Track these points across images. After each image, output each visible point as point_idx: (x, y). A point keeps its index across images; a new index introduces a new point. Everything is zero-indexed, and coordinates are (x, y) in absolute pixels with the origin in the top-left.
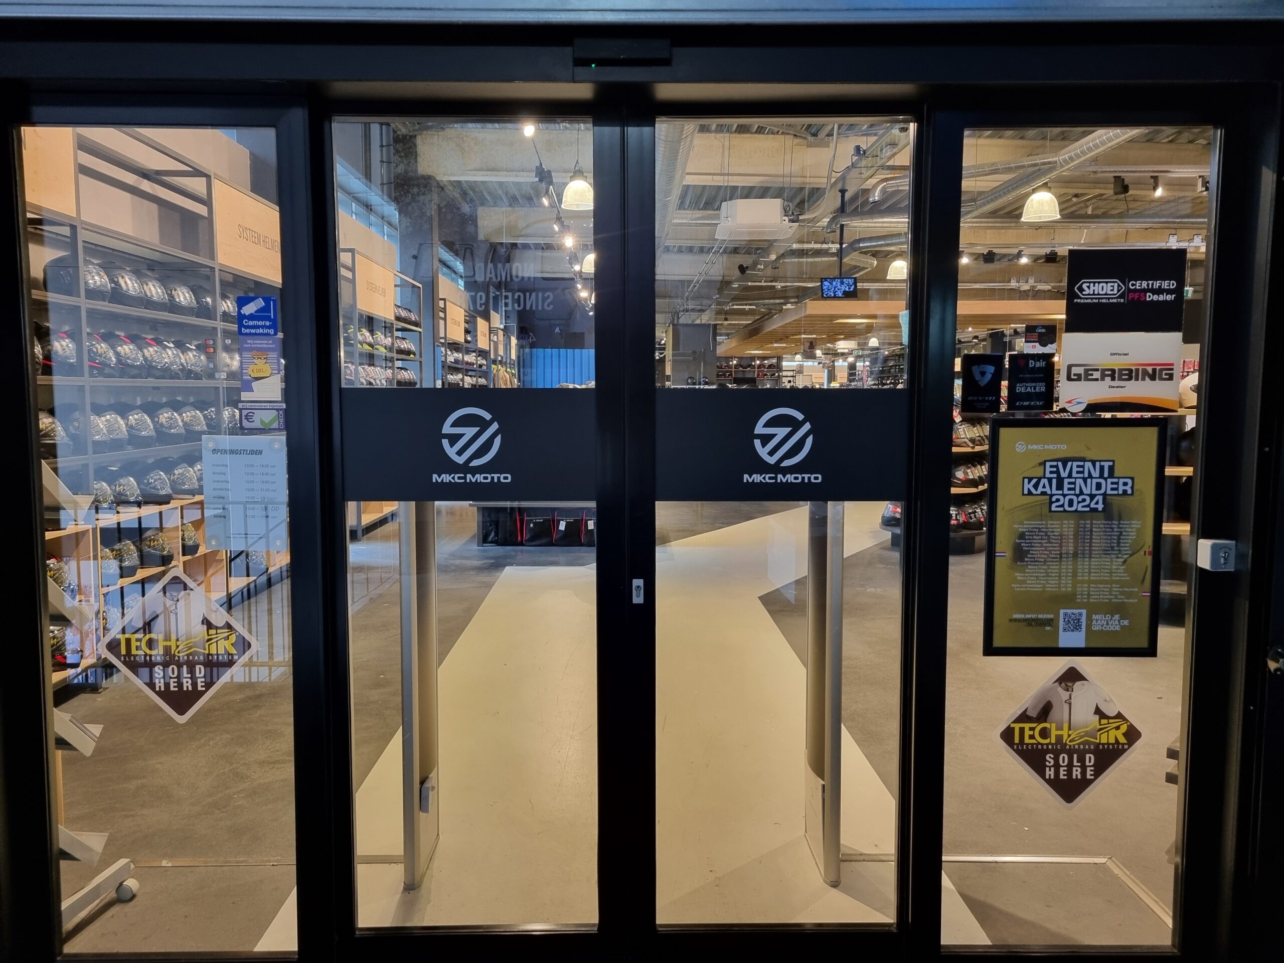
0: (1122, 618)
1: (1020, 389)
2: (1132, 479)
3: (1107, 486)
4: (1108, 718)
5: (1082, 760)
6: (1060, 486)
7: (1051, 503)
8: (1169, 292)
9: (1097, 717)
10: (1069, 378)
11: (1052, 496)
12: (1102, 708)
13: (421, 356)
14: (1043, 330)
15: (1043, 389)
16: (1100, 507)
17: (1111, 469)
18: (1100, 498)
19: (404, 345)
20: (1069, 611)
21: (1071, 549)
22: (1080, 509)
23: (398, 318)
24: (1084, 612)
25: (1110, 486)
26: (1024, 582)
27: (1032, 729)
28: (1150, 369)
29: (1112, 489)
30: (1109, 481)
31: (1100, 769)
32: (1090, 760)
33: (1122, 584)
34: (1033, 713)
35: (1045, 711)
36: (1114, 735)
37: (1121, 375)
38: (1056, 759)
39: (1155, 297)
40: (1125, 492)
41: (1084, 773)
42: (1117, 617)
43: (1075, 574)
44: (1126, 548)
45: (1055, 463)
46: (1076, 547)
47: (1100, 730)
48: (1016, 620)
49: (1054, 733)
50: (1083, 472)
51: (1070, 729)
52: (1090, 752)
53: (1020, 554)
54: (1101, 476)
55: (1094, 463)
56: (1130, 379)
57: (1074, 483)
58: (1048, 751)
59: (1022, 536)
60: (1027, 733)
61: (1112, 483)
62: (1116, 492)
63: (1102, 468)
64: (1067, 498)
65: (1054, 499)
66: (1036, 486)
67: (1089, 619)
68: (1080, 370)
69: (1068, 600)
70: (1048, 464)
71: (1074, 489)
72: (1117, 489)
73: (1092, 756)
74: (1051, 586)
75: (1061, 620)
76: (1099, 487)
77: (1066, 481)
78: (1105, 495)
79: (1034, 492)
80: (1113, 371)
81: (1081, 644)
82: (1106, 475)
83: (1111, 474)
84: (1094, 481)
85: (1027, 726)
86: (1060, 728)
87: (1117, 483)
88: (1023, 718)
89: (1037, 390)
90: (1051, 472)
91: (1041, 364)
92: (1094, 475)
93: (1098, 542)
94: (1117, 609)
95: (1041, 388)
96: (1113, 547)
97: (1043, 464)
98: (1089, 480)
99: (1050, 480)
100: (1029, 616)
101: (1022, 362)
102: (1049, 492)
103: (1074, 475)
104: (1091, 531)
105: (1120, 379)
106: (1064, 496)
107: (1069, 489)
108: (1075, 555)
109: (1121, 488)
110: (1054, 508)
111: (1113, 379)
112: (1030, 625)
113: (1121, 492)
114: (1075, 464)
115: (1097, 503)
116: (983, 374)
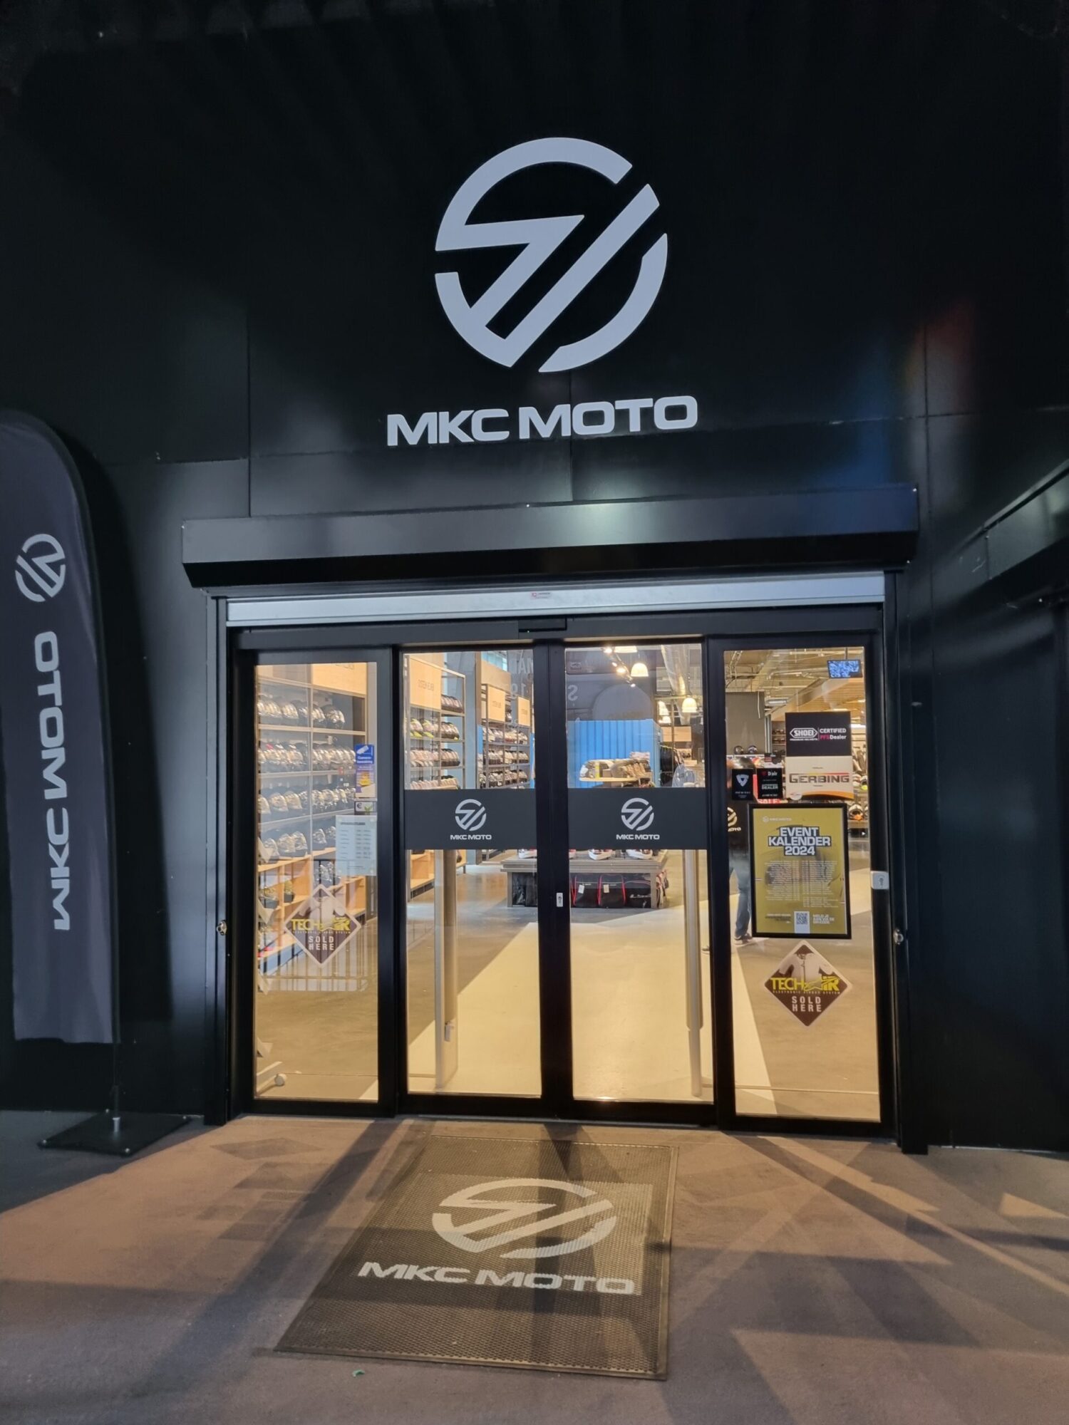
0: (830, 916)
1: (764, 787)
2: (830, 837)
3: (816, 841)
4: (827, 975)
5: (813, 1000)
6: (789, 841)
7: (785, 850)
8: (842, 734)
9: (821, 975)
10: (791, 781)
11: (785, 846)
12: (824, 970)
13: (464, 738)
14: (774, 756)
15: (777, 787)
16: (813, 853)
17: (818, 831)
18: (813, 848)
19: (449, 730)
20: (800, 912)
21: (798, 877)
22: (801, 854)
23: (444, 707)
24: (808, 913)
25: (818, 841)
26: (772, 895)
27: (783, 981)
28: (836, 776)
29: (819, 843)
30: (817, 838)
31: (824, 1006)
32: (818, 1000)
33: (829, 897)
34: (783, 972)
35: (790, 972)
36: (830, 986)
37: (819, 779)
38: (798, 999)
39: (835, 737)
40: (826, 845)
41: (815, 1008)
42: (827, 916)
43: (801, 892)
44: (830, 876)
45: (785, 828)
46: (801, 876)
47: (823, 982)
48: (769, 917)
49: (796, 984)
50: (801, 833)
51: (805, 981)
52: (817, 995)
53: (769, 880)
54: (812, 835)
55: (807, 828)
56: (825, 781)
57: (797, 840)
58: (793, 995)
59: (769, 869)
60: (780, 983)
61: (819, 839)
62: (821, 845)
63: (812, 831)
64: (794, 848)
65: (786, 848)
66: (776, 841)
67: (811, 916)
68: (796, 777)
69: (798, 906)
70: (782, 829)
71: (797, 843)
72: (822, 843)
73: (819, 998)
74: (788, 898)
75: (795, 917)
76: (811, 841)
77: (793, 838)
78: (815, 846)
79: (774, 844)
80: (815, 777)
81: (808, 931)
82: (815, 835)
83: (818, 835)
84: (809, 838)
85: (780, 979)
86: (799, 981)
87: (822, 839)
88: (778, 975)
89: (774, 788)
90: (784, 833)
91: (775, 774)
92: (808, 834)
93: (814, 872)
94: (827, 911)
95: (775, 787)
96: (823, 875)
97: (779, 828)
98: (805, 838)
99: (783, 838)
100: (776, 915)
101: (764, 773)
102: (783, 844)
103: (797, 835)
104: (809, 867)
105: (819, 782)
106: (792, 846)
107: (795, 843)
108: (801, 880)
109: (824, 842)
110: (787, 853)
111: (816, 782)
112: (778, 920)
113: (824, 844)
114: (797, 828)
115: (811, 851)
116: (743, 779)
